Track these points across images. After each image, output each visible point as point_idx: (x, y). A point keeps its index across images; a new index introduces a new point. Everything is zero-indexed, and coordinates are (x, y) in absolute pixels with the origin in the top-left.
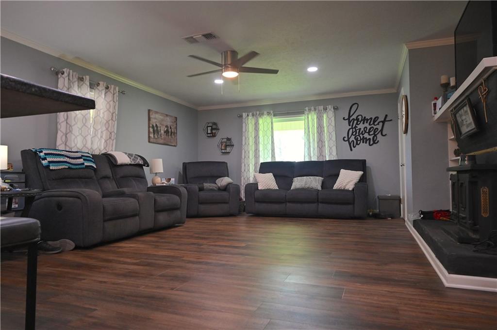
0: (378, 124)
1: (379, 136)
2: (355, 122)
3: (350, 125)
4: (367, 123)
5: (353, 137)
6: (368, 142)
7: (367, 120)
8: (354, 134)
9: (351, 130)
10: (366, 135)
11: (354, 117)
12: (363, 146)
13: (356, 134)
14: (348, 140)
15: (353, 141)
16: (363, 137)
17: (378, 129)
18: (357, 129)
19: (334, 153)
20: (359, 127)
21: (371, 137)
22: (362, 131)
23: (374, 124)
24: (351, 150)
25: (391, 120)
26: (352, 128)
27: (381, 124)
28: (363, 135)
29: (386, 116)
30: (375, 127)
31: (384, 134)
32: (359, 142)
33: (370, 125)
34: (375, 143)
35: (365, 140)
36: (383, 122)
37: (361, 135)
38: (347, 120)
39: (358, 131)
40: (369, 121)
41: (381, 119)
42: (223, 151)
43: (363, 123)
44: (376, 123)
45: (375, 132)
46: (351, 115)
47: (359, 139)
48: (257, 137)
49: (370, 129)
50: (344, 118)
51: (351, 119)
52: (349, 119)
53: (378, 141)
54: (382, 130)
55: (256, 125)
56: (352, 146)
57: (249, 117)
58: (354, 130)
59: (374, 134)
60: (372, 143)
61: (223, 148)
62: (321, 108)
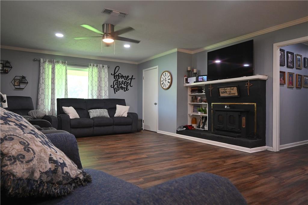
0: (129, 80)
1: (129, 86)
2: (118, 77)
3: (114, 78)
4: (123, 78)
5: (116, 85)
6: (124, 89)
7: (124, 77)
8: (117, 84)
9: (115, 81)
10: (123, 85)
11: (117, 74)
12: (121, 91)
13: (118, 84)
14: (114, 87)
15: (116, 88)
16: (121, 86)
17: (128, 82)
18: (118, 81)
19: (107, 95)
20: (119, 80)
21: (125, 87)
22: (121, 83)
23: (127, 79)
24: (115, 93)
25: (135, 79)
26: (116, 80)
27: (130, 80)
28: (121, 85)
29: (133, 76)
30: (127, 81)
31: (131, 86)
32: (119, 89)
33: (125, 80)
34: (127, 90)
35: (122, 88)
36: (131, 79)
37: (120, 85)
38: (113, 76)
39: (119, 82)
40: (124, 78)
41: (130, 77)
42: (16, 87)
43: (122, 78)
44: (128, 79)
45: (127, 84)
46: (116, 72)
47: (119, 87)
48: (53, 79)
49: (125, 82)
50: (112, 74)
51: (115, 75)
52: (114, 75)
53: (128, 89)
54: (130, 83)
55: (53, 69)
56: (115, 91)
57: (46, 62)
58: (117, 82)
59: (127, 85)
60: (125, 90)
61: (16, 84)
62: (101, 65)
